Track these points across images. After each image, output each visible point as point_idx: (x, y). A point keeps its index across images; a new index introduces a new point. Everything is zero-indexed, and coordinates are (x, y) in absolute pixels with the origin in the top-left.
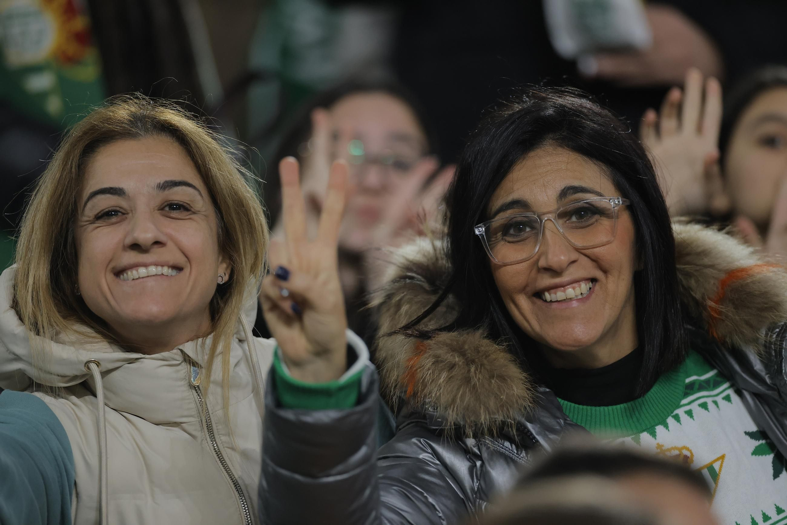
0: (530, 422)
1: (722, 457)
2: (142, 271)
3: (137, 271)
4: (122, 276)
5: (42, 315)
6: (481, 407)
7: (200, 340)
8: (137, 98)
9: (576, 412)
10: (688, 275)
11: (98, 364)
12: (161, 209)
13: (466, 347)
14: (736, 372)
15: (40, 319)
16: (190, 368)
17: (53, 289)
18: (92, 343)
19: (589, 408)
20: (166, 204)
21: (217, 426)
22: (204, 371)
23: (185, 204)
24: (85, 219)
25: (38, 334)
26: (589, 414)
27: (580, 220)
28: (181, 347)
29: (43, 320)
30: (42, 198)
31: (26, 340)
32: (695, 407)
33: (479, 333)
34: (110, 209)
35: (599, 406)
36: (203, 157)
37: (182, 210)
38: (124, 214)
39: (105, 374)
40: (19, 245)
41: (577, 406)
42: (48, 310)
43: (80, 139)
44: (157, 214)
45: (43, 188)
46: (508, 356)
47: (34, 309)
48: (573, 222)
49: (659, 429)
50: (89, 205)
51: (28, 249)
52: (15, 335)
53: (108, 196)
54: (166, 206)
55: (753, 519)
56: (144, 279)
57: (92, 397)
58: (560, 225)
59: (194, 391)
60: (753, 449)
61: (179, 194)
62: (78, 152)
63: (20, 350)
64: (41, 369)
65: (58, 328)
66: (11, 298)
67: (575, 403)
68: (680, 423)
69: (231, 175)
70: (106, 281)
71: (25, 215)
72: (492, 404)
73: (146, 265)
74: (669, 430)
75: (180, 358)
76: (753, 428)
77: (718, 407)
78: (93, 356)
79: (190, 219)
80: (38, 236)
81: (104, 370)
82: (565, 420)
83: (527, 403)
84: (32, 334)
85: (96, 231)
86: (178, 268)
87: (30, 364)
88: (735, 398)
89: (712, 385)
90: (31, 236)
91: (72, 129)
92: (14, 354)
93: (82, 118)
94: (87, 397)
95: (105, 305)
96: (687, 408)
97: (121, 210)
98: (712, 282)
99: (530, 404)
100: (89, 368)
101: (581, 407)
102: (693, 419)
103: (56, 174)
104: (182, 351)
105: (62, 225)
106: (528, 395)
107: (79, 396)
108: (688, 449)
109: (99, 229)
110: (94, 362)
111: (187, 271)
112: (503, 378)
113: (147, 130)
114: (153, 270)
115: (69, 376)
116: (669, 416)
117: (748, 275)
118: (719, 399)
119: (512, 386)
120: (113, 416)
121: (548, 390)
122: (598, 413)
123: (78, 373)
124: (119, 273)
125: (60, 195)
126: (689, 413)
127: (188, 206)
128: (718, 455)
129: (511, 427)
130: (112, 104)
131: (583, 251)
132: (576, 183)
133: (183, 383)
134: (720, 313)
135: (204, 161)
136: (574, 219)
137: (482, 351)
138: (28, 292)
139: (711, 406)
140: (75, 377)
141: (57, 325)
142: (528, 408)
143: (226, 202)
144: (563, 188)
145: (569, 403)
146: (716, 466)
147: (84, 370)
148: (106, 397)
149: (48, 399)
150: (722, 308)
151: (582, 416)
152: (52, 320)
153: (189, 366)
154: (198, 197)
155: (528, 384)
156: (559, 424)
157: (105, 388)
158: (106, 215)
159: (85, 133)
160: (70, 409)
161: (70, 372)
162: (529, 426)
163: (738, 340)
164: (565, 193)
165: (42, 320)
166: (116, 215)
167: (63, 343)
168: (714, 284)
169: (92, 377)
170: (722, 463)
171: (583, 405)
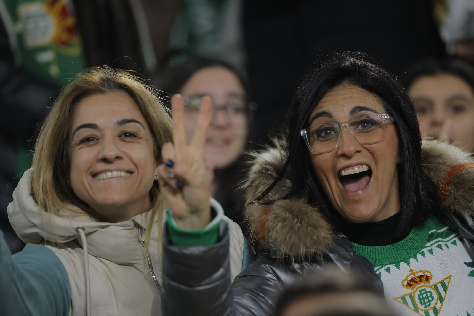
0: (332, 253)
1: (450, 277)
2: (109, 174)
3: (106, 174)
4: (96, 177)
5: (49, 200)
6: (301, 244)
7: (144, 214)
8: (104, 68)
9: (361, 250)
10: (430, 170)
11: (83, 229)
12: (120, 136)
13: (294, 208)
14: (459, 227)
15: (47, 203)
16: (139, 231)
17: (55, 184)
18: (78, 216)
19: (369, 247)
20: (122, 133)
21: (155, 265)
22: (147, 232)
23: (134, 133)
24: (74, 142)
25: (46, 211)
26: (369, 250)
27: (364, 128)
28: (133, 218)
29: (49, 202)
30: (48, 130)
31: (39, 215)
32: (434, 247)
33: (302, 201)
34: (89, 136)
35: (375, 246)
36: (144, 104)
37: (132, 136)
38: (97, 139)
39: (88, 235)
40: (34, 158)
41: (362, 246)
42: (52, 197)
43: (69, 94)
44: (117, 140)
45: (48, 123)
46: (319, 214)
47: (43, 196)
48: (360, 129)
49: (412, 260)
50: (76, 134)
51: (40, 160)
52: (33, 212)
53: (88, 129)
54: (122, 135)
55: (468, 313)
56: (110, 179)
57: (80, 249)
58: (351, 131)
59: (141, 245)
60: (469, 272)
61: (131, 127)
62: (69, 102)
63: (36, 221)
64: (49, 233)
65: (58, 208)
66: (30, 189)
67: (361, 245)
68: (425, 257)
69: (161, 114)
70: (87, 180)
71: (37, 139)
72: (308, 242)
73: (111, 171)
74: (417, 261)
75: (132, 224)
76: (470, 260)
77: (448, 248)
78: (81, 224)
79: (137, 142)
80: (45, 153)
81: (87, 232)
82: (354, 253)
83: (330, 242)
84: (43, 211)
85: (80, 150)
86: (130, 172)
87: (43, 229)
88: (458, 242)
89: (444, 235)
90: (41, 153)
91: (65, 88)
92: (32, 223)
93: (71, 81)
94: (76, 249)
95: (86, 194)
96: (429, 248)
97: (95, 137)
98: (443, 173)
99: (332, 243)
100: (78, 232)
101: (364, 246)
102: (433, 255)
103: (56, 115)
104: (134, 221)
105: (60, 146)
106: (331, 237)
107: (73, 248)
108: (429, 272)
109: (82, 149)
110: (81, 228)
111: (136, 173)
112: (315, 227)
113: (110, 88)
114: (115, 174)
115: (66, 237)
116: (418, 253)
117: (463, 168)
118: (449, 244)
119: (321, 231)
120: (93, 260)
121: (345, 236)
122: (374, 250)
123: (71, 235)
124: (94, 175)
125: (59, 128)
126: (431, 251)
127: (136, 134)
128: (448, 276)
129: (320, 256)
130: (89, 72)
131: (364, 146)
132: (362, 105)
133: (134, 240)
134: (447, 191)
135: (145, 107)
136: (360, 127)
137: (303, 211)
138: (40, 186)
139: (444, 247)
140: (69, 237)
141: (58, 206)
142: (330, 245)
143: (158, 131)
144: (354, 107)
145: (357, 245)
146: (446, 282)
147: (75, 233)
148: (88, 249)
149: (54, 250)
150: (448, 188)
151: (365, 252)
152: (55, 203)
153: (138, 230)
154: (142, 129)
155: (332, 231)
156: (350, 255)
157: (88, 243)
158: (86, 140)
159: (73, 90)
160: (67, 255)
161: (67, 234)
162: (331, 255)
163: (457, 207)
164: (355, 110)
165: (49, 204)
166: (93, 140)
167: (62, 216)
168: (444, 174)
169: (80, 237)
170: (450, 280)
171: (366, 245)
